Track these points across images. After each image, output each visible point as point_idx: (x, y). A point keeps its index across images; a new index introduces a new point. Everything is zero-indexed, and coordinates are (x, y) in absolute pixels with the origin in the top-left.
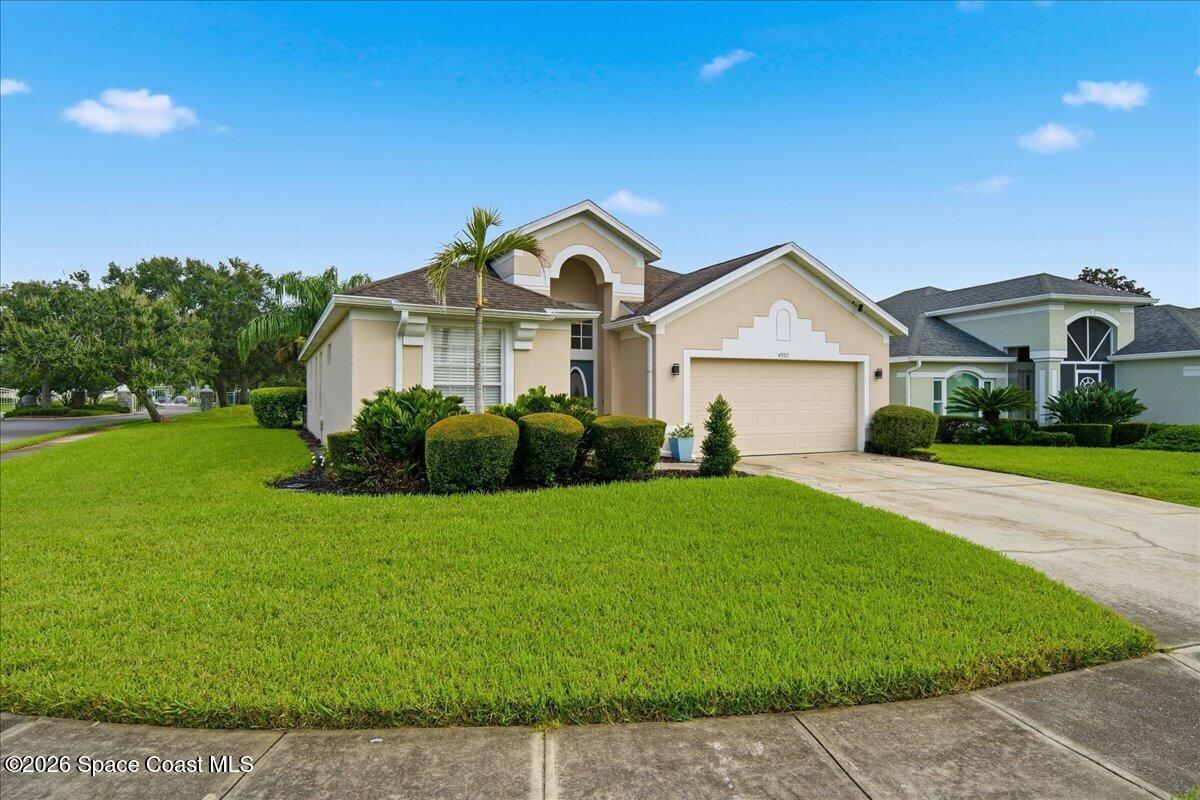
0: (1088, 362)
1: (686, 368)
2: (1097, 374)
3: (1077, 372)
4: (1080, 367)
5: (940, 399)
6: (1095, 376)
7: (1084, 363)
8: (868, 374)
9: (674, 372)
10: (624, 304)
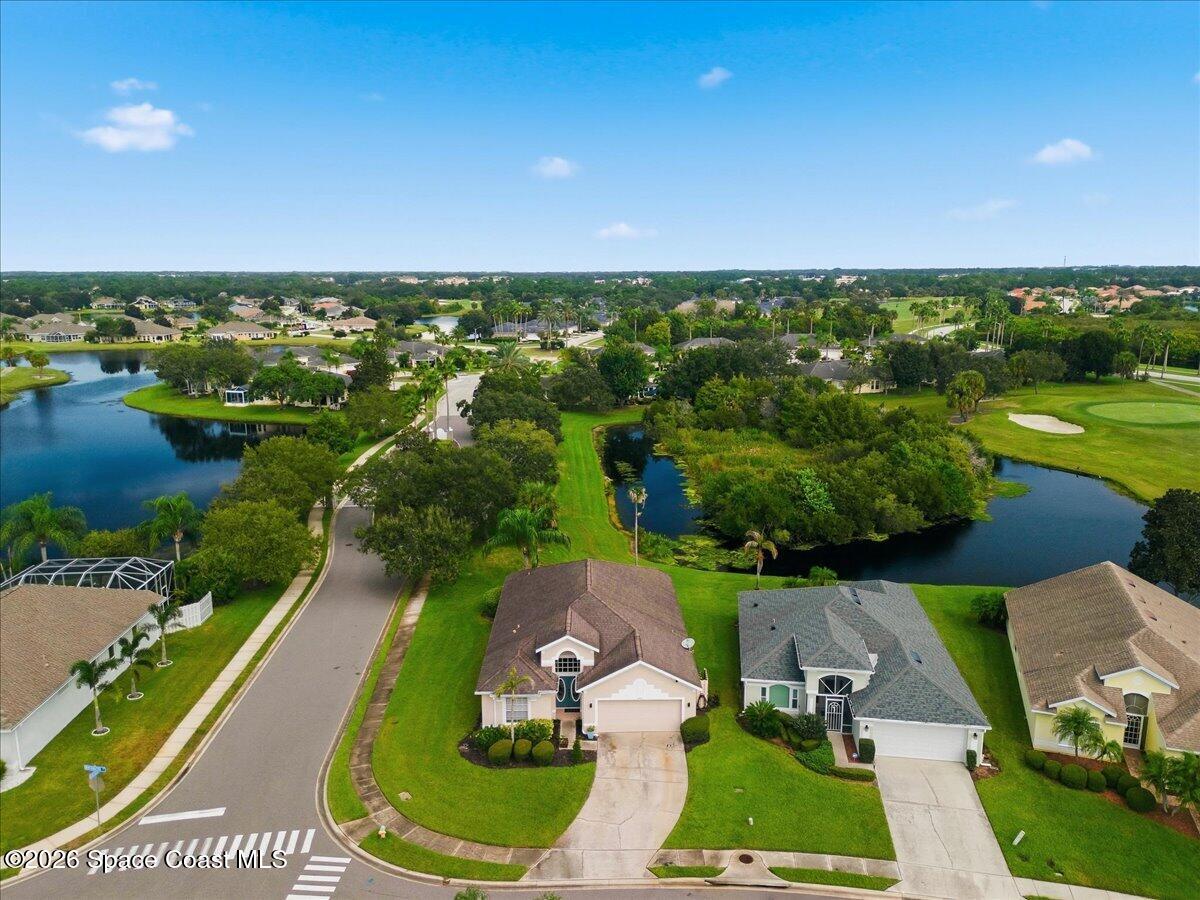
0: (835, 695)
1: (596, 705)
2: (842, 702)
3: (827, 700)
4: (828, 697)
5: (765, 697)
7: (832, 695)
8: (684, 704)
9: (591, 706)
10: (585, 667)
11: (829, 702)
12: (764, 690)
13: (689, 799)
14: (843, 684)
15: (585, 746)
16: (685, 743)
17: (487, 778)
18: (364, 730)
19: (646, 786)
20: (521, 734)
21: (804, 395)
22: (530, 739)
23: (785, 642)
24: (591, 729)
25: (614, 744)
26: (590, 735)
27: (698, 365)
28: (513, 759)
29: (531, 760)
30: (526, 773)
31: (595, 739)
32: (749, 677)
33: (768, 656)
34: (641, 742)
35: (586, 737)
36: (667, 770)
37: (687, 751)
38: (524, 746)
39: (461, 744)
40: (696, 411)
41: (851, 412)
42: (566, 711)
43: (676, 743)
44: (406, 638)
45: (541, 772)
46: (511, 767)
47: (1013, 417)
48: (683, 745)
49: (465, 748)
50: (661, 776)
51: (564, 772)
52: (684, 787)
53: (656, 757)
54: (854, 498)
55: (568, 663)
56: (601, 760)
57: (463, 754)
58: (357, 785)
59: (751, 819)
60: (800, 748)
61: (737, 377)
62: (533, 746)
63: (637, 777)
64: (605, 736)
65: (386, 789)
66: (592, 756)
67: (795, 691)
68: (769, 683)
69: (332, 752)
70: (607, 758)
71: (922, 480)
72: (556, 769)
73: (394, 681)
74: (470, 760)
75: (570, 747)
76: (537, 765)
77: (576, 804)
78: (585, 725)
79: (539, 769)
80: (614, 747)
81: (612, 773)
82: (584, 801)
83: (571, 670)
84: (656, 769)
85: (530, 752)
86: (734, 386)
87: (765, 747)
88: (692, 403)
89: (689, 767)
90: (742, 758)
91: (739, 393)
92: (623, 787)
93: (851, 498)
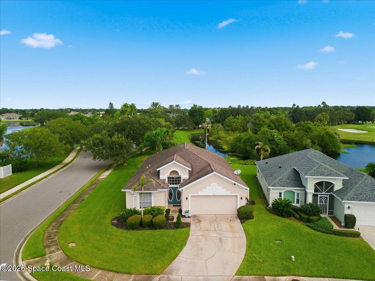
0: (324, 193)
1: (189, 198)
2: (327, 197)
3: (319, 196)
4: (320, 194)
5: (281, 197)
6: (327, 198)
7: (322, 193)
8: (239, 198)
9: (187, 198)
10: (184, 180)
11: (320, 197)
12: (280, 194)
13: (249, 247)
14: (329, 186)
15: (183, 220)
16: (240, 219)
17: (125, 235)
18: (62, 215)
19: (220, 239)
20: (147, 212)
21: (264, 119)
22: (152, 214)
23: (289, 170)
24: (187, 212)
25: (200, 219)
26: (187, 215)
27: (224, 114)
28: (141, 225)
29: (152, 226)
30: (148, 233)
31: (189, 217)
32: (273, 186)
33: (281, 177)
34: (216, 219)
35: (184, 216)
36: (233, 232)
37: (242, 223)
38: (147, 218)
39: (114, 220)
40: (224, 128)
41: (283, 123)
42: (173, 206)
43: (235, 219)
44: (98, 182)
45: (157, 232)
46: (140, 230)
47: (339, 129)
48: (239, 221)
49: (115, 222)
50: (229, 235)
51: (171, 232)
52: (244, 240)
53: (225, 226)
54: (295, 140)
55: (175, 180)
56: (193, 227)
57: (113, 224)
58: (46, 240)
59: (293, 257)
60: (309, 221)
61: (239, 116)
62: (153, 217)
63: (215, 235)
64: (194, 216)
65: (62, 242)
66: (188, 225)
67: (298, 194)
68: (283, 190)
69: (39, 225)
70: (196, 226)
71: (319, 136)
72: (166, 230)
73: (87, 196)
74: (117, 227)
75: (175, 220)
76: (155, 229)
77: (177, 248)
78: (184, 210)
79: (156, 231)
80: (200, 221)
81: (200, 233)
82: (183, 247)
83: (176, 184)
84: (226, 231)
85: (152, 221)
86: (238, 119)
87: (287, 221)
88: (223, 125)
89: (245, 230)
90: (275, 226)
91: (239, 121)
92: (206, 240)
93: (293, 140)
